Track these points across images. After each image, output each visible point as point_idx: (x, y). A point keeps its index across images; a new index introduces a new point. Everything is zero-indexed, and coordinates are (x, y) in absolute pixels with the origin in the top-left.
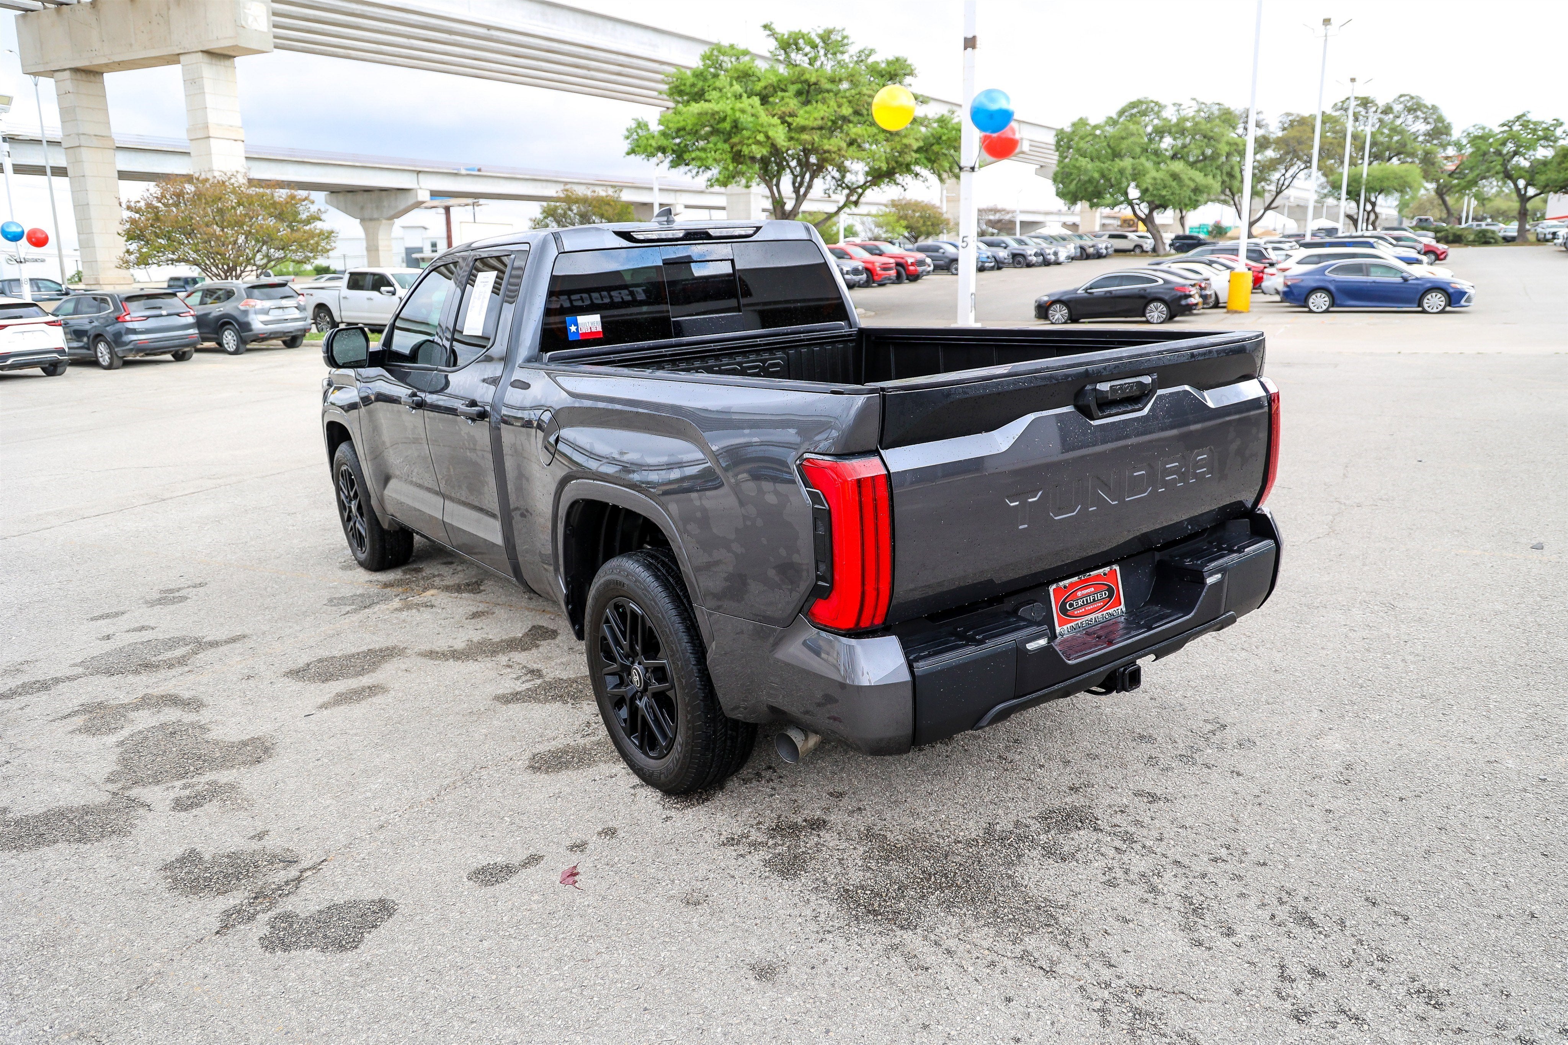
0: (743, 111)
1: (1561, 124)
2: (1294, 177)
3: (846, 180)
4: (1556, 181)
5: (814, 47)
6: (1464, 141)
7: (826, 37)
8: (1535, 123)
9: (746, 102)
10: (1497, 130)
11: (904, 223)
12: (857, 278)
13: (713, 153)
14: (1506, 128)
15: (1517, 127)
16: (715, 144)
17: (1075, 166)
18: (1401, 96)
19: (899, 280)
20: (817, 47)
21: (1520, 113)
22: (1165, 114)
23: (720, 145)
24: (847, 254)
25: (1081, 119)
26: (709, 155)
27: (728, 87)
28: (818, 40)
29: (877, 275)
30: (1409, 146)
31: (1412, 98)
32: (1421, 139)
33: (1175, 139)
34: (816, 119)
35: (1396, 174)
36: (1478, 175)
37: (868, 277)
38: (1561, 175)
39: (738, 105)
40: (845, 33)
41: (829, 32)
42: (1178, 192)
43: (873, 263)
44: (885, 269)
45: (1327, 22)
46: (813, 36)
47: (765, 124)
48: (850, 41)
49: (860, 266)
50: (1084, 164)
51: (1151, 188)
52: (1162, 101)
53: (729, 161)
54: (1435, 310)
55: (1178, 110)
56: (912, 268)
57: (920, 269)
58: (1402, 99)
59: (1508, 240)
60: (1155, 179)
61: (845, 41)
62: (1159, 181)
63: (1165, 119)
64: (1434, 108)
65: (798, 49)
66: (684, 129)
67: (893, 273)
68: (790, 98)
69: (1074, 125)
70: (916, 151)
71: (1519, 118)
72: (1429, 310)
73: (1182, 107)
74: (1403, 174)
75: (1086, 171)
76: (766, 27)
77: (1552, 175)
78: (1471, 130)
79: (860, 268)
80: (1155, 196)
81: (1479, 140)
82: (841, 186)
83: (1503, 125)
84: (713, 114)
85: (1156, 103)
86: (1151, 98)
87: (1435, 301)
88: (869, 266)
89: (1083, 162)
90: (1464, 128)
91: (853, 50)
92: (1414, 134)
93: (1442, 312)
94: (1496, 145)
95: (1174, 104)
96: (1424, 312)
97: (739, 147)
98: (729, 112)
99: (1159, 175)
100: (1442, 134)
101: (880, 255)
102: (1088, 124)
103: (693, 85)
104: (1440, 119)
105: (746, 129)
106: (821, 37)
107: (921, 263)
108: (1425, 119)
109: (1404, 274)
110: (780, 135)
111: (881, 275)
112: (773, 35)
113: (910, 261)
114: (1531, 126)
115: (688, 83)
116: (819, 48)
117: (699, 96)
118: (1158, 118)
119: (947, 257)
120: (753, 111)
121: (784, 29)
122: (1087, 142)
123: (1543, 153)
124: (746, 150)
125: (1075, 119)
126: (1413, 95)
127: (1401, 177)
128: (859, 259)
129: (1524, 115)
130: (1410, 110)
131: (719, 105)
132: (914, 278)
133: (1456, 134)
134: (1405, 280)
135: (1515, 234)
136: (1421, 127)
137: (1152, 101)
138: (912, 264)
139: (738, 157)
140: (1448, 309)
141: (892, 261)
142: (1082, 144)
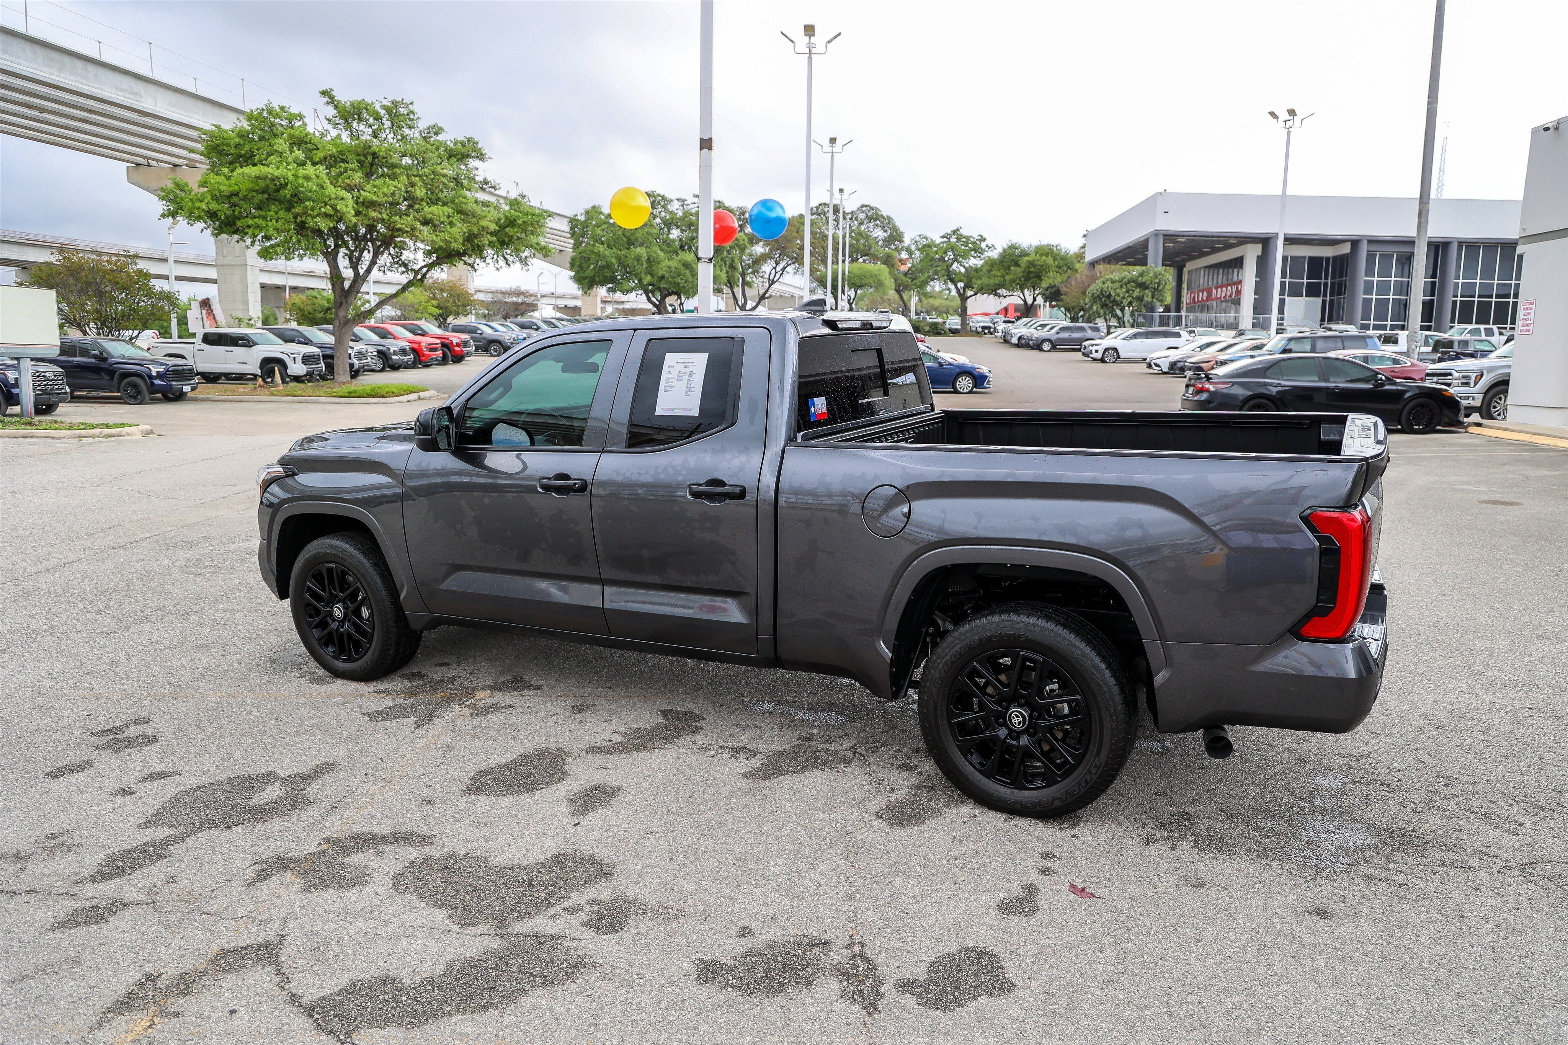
0: (307, 178)
1: (984, 240)
2: (783, 270)
3: (403, 258)
4: (988, 285)
5: (378, 118)
6: (913, 248)
7: (393, 110)
8: (966, 237)
9: (310, 170)
10: (938, 241)
11: (435, 302)
12: (405, 359)
13: (274, 221)
14: (945, 239)
15: (953, 240)
16: (276, 213)
17: (592, 251)
18: (863, 206)
19: (444, 361)
20: (381, 118)
21: (955, 228)
22: (670, 208)
23: (282, 214)
24: (391, 334)
25: (594, 207)
26: (270, 223)
27: (288, 152)
28: (383, 112)
29: (424, 355)
30: (873, 250)
31: (872, 208)
32: (881, 243)
33: (682, 231)
34: (385, 195)
35: (871, 272)
36: (929, 276)
37: (415, 358)
38: (992, 281)
39: (301, 172)
40: (411, 108)
41: (396, 104)
42: (691, 280)
43: (419, 343)
44: (431, 350)
45: (833, 141)
46: (377, 107)
47: (333, 196)
48: (416, 116)
49: (407, 346)
50: (601, 249)
51: (667, 275)
52: (668, 195)
53: (293, 232)
54: (965, 391)
55: (683, 206)
56: (457, 349)
57: (466, 350)
58: (864, 209)
59: (954, 332)
60: (669, 267)
61: (411, 116)
62: (673, 269)
63: (671, 213)
64: (889, 218)
65: (360, 120)
66: (237, 194)
67: (439, 353)
68: (352, 170)
69: (587, 213)
70: (491, 234)
71: (954, 232)
72: (961, 390)
73: (686, 202)
74: (877, 273)
75: (605, 256)
76: (324, 93)
77: (985, 280)
78: (918, 238)
79: (408, 348)
80: (670, 283)
81: (927, 247)
82: (398, 263)
83: (943, 237)
84: (273, 180)
85: (663, 197)
86: (658, 192)
87: (965, 383)
88: (416, 346)
89: (600, 248)
90: (913, 237)
91: (422, 125)
92: (875, 238)
93: (971, 392)
94: (940, 253)
95: (678, 200)
96: (956, 392)
97: (304, 218)
98: (291, 178)
99: (673, 264)
100: (896, 240)
101: (423, 335)
102: (601, 213)
103: (237, 146)
104: (895, 228)
105: (309, 199)
106: (388, 110)
107: (466, 344)
108: (883, 228)
109: (940, 360)
110: (348, 207)
111: (429, 355)
112: (332, 102)
113: (455, 341)
114: (964, 239)
115: (232, 143)
116: (384, 120)
117: (248, 159)
118: (665, 211)
119: (484, 338)
120: (319, 181)
121: (345, 96)
122: (603, 230)
123: (974, 262)
124: (310, 222)
125: (588, 206)
126: (873, 205)
127: (875, 276)
128: (403, 339)
129: (958, 230)
130: (870, 219)
131: (280, 171)
132: (458, 358)
133: (907, 241)
134: (941, 365)
135: (959, 327)
136: (879, 234)
137: (659, 195)
138: (458, 345)
139: (301, 227)
140: (975, 390)
141: (438, 341)
142: (598, 231)
